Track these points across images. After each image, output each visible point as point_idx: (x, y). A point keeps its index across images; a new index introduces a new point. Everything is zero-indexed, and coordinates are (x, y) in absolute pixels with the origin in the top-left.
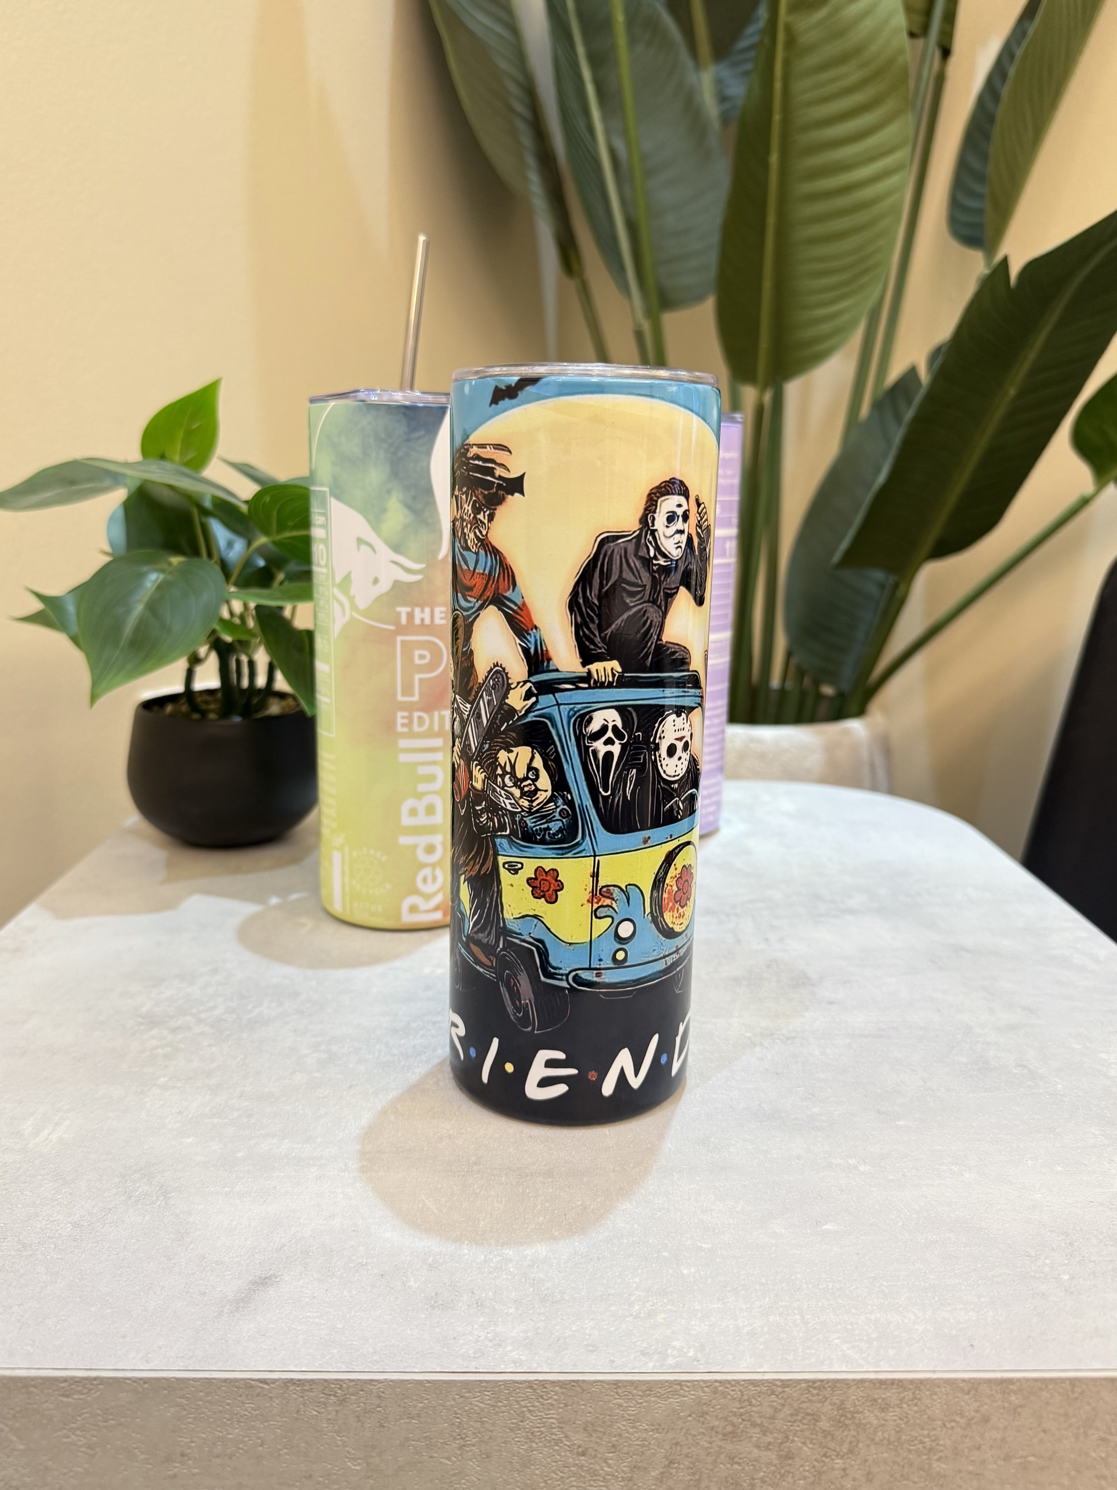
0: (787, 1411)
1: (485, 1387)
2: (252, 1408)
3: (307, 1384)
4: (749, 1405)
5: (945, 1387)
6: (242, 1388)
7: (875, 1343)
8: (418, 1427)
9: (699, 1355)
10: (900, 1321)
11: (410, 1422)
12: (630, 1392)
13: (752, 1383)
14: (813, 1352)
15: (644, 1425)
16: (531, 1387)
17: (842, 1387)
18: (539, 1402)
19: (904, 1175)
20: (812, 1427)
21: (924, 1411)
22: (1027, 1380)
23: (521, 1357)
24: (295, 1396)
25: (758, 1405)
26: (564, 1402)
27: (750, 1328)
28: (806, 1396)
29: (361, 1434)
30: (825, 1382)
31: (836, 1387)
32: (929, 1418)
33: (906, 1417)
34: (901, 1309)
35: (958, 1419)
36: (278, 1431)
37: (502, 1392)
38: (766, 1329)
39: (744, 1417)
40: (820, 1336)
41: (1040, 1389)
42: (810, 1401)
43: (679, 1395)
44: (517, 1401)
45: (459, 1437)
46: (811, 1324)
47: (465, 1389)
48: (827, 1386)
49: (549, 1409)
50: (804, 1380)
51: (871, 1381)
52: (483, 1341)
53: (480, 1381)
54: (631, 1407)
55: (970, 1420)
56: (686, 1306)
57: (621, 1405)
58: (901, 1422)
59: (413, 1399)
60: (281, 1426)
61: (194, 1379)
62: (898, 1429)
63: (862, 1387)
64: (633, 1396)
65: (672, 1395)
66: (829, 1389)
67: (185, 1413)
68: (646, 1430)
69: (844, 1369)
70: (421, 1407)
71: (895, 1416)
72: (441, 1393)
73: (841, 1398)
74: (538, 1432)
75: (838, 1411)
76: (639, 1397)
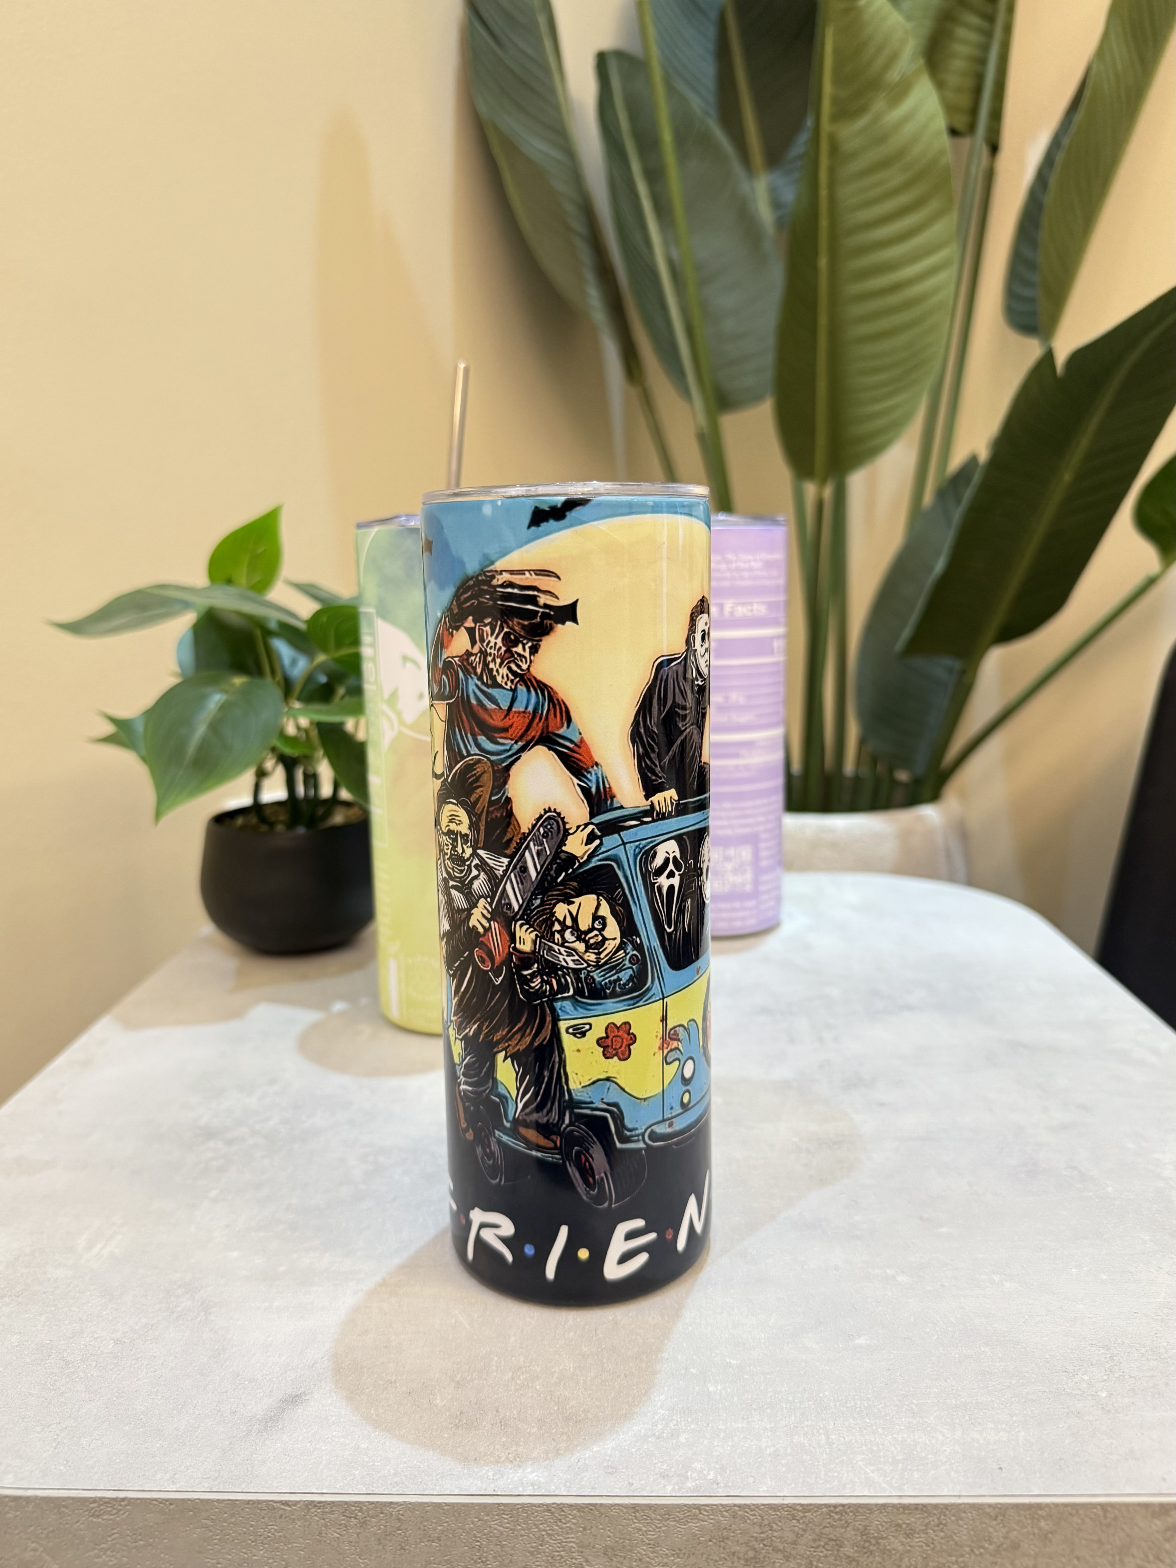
0: (809, 1536)
1: (502, 1510)
2: (275, 1530)
3: (328, 1506)
4: (770, 1530)
5: (971, 1513)
6: (264, 1510)
7: (900, 1465)
8: (439, 1550)
9: (719, 1478)
10: (928, 1442)
11: (431, 1545)
12: (648, 1517)
13: (772, 1508)
14: (836, 1474)
15: (664, 1550)
16: (549, 1511)
17: (865, 1512)
18: (557, 1526)
19: (943, 1286)
20: (836, 1552)
21: (951, 1537)
22: (1057, 1505)
23: (540, 1479)
24: (316, 1518)
25: (779, 1530)
26: (582, 1525)
27: (772, 1449)
28: (828, 1520)
29: (383, 1557)
30: (847, 1507)
31: (859, 1512)
32: (956, 1544)
33: (933, 1543)
34: (929, 1429)
35: (987, 1545)
36: (302, 1553)
37: (520, 1515)
38: (789, 1450)
39: (765, 1543)
40: (844, 1458)
41: (1071, 1514)
42: (832, 1526)
43: (699, 1520)
44: (535, 1525)
45: (480, 1561)
46: (835, 1446)
47: (483, 1512)
48: (848, 1510)
49: (568, 1533)
50: (824, 1505)
51: (894, 1506)
52: (504, 1462)
53: (498, 1504)
54: (650, 1531)
55: (999, 1546)
56: (710, 1425)
57: (640, 1530)
58: (928, 1548)
59: (432, 1522)
60: (304, 1548)
61: (218, 1501)
62: (924, 1556)
63: (885, 1512)
64: (652, 1520)
65: (692, 1519)
66: (851, 1514)
67: (211, 1534)
68: (667, 1554)
69: (866, 1493)
70: (440, 1530)
71: (920, 1542)
72: (460, 1516)
73: (864, 1523)
74: (558, 1556)
75: (862, 1536)
76: (658, 1522)
